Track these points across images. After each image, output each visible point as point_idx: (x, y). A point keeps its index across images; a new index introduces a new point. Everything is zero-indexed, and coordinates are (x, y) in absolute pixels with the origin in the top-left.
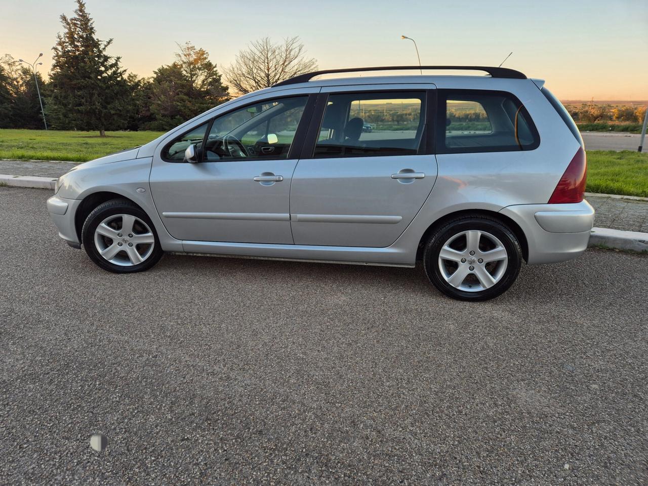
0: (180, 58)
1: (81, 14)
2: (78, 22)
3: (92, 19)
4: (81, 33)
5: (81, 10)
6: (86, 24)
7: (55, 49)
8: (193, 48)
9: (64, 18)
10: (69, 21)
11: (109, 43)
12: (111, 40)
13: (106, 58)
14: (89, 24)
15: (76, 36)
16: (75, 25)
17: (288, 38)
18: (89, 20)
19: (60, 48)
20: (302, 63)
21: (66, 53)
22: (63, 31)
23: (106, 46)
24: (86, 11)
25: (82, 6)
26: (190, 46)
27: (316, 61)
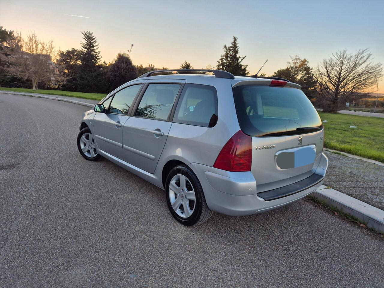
0: (289, 65)
1: (234, 44)
2: (232, 48)
3: (238, 46)
4: (232, 54)
5: (234, 42)
6: (235, 49)
7: (219, 62)
8: (299, 59)
9: (225, 47)
10: (228, 48)
11: (244, 58)
12: (245, 57)
13: (241, 66)
14: (237, 49)
15: (229, 55)
16: (230, 50)
17: (360, 50)
18: (237, 47)
19: (220, 61)
21: (223, 64)
22: (223, 53)
23: (242, 60)
24: (237, 42)
25: (235, 39)
26: (298, 57)
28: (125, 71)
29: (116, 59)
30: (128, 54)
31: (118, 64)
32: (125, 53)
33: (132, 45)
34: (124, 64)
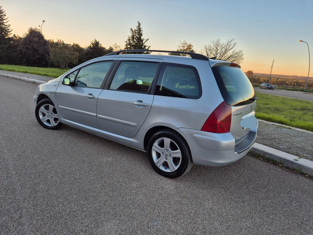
0: (180, 48)
1: (138, 28)
2: (137, 31)
3: (142, 30)
4: (137, 36)
5: (139, 26)
6: (140, 32)
7: (126, 42)
8: (186, 43)
9: (132, 30)
10: (133, 31)
11: (147, 40)
12: (148, 39)
13: (145, 46)
14: (141, 32)
15: (135, 37)
16: (135, 32)
17: (229, 40)
18: (141, 31)
19: (128, 41)
20: (235, 51)
21: (130, 44)
22: (131, 35)
23: (146, 41)
24: (141, 27)
25: (139, 24)
26: (185, 42)
27: (243, 51)
28: (37, 44)
29: (28, 33)
30: (39, 29)
31: (30, 38)
32: (37, 28)
33: (44, 21)
34: (36, 38)
